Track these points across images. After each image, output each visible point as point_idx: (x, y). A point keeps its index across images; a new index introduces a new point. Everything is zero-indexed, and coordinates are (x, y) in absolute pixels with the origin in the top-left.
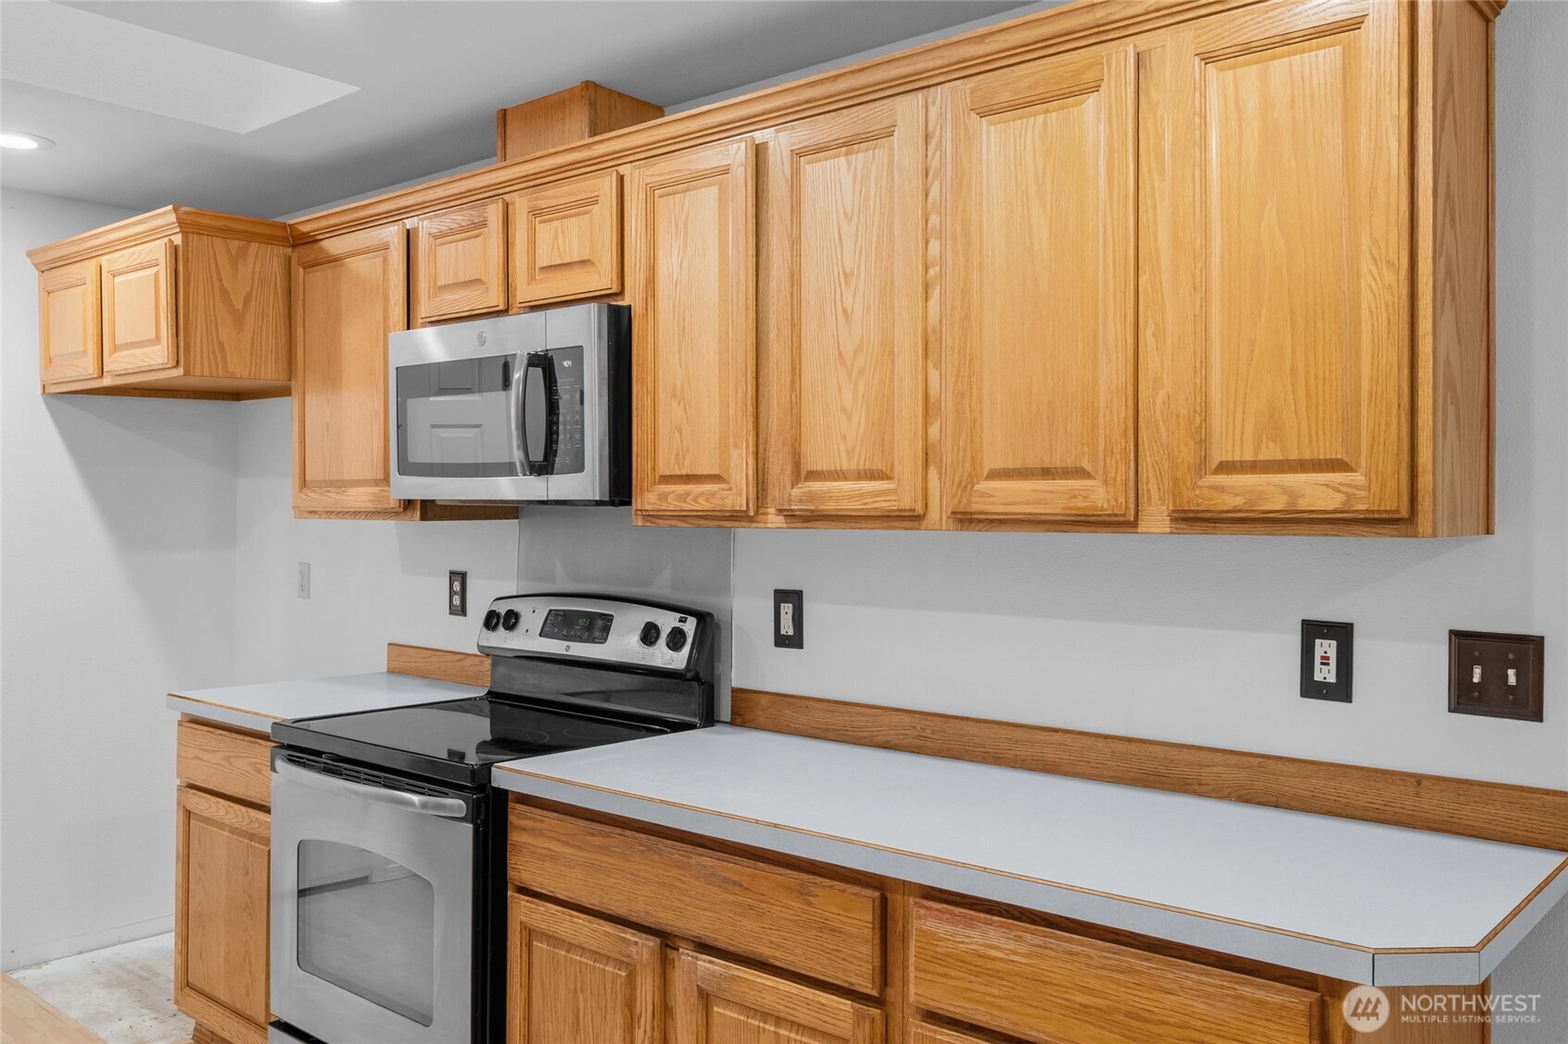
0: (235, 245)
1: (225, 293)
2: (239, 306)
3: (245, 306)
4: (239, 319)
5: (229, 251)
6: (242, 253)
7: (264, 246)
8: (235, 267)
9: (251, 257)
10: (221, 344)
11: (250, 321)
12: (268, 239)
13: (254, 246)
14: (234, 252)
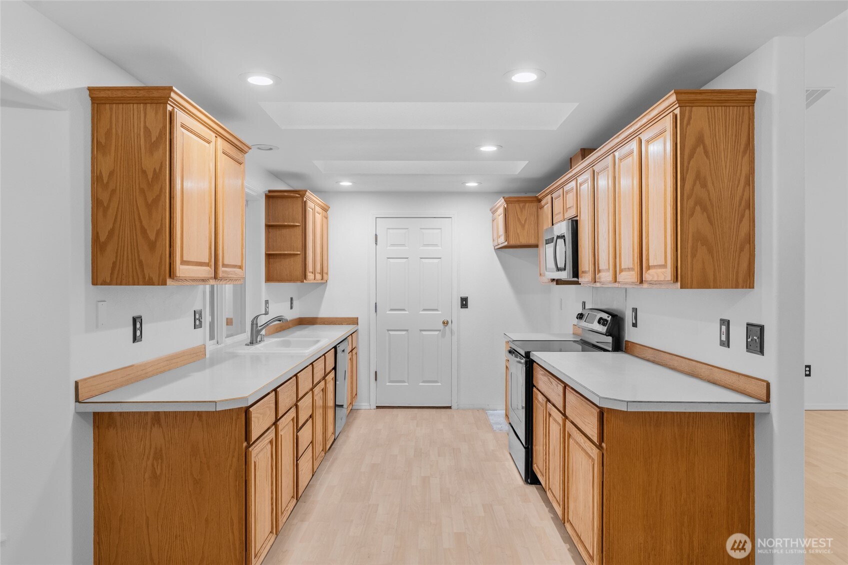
0: (522, 205)
1: (519, 219)
2: (523, 222)
3: (525, 223)
4: (523, 226)
5: (520, 207)
6: (524, 207)
7: (530, 204)
8: (522, 211)
9: (527, 208)
10: (518, 234)
11: (526, 226)
12: (531, 202)
13: (527, 204)
14: (521, 207)
